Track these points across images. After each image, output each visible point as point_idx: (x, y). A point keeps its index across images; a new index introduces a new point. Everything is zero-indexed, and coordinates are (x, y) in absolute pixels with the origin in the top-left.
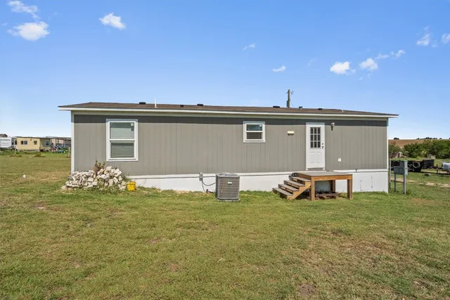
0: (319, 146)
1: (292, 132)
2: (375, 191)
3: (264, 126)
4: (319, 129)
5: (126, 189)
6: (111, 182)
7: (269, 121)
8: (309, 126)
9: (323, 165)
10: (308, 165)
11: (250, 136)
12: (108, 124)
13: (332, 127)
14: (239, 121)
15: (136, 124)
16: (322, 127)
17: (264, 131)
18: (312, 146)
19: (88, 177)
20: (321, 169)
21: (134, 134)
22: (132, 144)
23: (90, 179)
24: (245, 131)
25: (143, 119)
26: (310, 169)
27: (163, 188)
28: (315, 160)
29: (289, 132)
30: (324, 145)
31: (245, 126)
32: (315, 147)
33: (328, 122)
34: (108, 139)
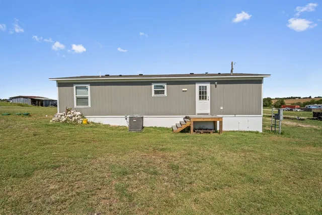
0: (206, 99)
1: (186, 90)
2: (251, 130)
3: (166, 86)
4: (206, 87)
5: (82, 123)
6: (74, 118)
7: (169, 83)
8: (197, 86)
9: (209, 112)
10: (198, 111)
11: (156, 92)
12: (74, 87)
13: (216, 85)
14: (149, 83)
15: (89, 86)
16: (208, 85)
17: (165, 89)
18: (200, 98)
19: (62, 116)
20: (207, 114)
21: (88, 92)
22: (87, 98)
23: (63, 117)
24: (153, 89)
25: (93, 84)
26: (198, 114)
27: (105, 123)
28: (203, 108)
29: (183, 90)
30: (209, 98)
31: (153, 86)
32: (203, 99)
33: (212, 82)
34: (75, 96)
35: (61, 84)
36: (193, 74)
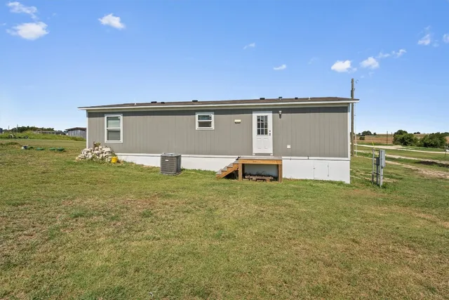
0: (266, 133)
1: (239, 121)
2: (332, 179)
3: (213, 116)
4: (266, 117)
5: (110, 162)
6: (101, 155)
7: (218, 112)
8: (255, 116)
9: (270, 151)
10: (255, 151)
11: (201, 124)
12: (106, 118)
13: (280, 115)
14: (191, 112)
15: (121, 117)
16: (270, 115)
17: (213, 121)
18: (259, 133)
19: (88, 152)
20: (269, 154)
21: (120, 124)
22: (119, 131)
23: (90, 154)
24: (197, 120)
25: (125, 113)
26: (256, 154)
27: (138, 163)
28: (262, 146)
29: (236, 121)
30: (271, 132)
31: (197, 116)
32: (262, 134)
33: (275, 111)
34: (106, 128)
35: (92, 114)
36: (264, 99)
